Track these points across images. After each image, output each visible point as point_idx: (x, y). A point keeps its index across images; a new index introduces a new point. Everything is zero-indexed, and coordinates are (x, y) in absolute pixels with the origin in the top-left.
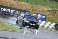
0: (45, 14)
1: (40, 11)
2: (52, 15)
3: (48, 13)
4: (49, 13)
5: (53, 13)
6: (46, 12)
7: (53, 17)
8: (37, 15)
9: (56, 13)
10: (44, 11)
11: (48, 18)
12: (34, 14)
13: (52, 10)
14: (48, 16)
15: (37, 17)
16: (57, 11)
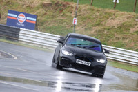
0: (35, 14)
1: (23, 5)
2: (53, 17)
3: (42, 11)
4: (44, 12)
5: (54, 11)
6: (38, 8)
7: (55, 21)
8: (16, 16)
9: (61, 10)
10: (32, 5)
11: (43, 23)
13: (51, 4)
14: (44, 19)
15: (17, 21)
16: (64, 6)
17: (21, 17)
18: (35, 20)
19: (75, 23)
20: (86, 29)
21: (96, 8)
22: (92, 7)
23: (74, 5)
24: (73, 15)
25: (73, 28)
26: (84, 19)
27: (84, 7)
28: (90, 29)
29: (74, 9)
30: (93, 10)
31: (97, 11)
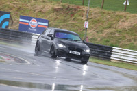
0: (47, 18)
1: (34, 11)
2: (64, 21)
3: (54, 15)
4: (55, 16)
5: (65, 15)
6: (49, 13)
7: (66, 25)
8: (28, 21)
9: (72, 15)
10: (43, 10)
12: (21, 20)
13: (62, 9)
14: (55, 23)
15: (29, 26)
16: (75, 10)
17: (33, 22)
18: (47, 24)
19: (87, 27)
20: (97, 32)
21: (106, 11)
22: (103, 10)
23: (85, 8)
24: (84, 18)
25: (85, 32)
26: (95, 22)
27: (95, 10)
28: (102, 32)
29: (85, 13)
30: (104, 13)
31: (108, 14)
